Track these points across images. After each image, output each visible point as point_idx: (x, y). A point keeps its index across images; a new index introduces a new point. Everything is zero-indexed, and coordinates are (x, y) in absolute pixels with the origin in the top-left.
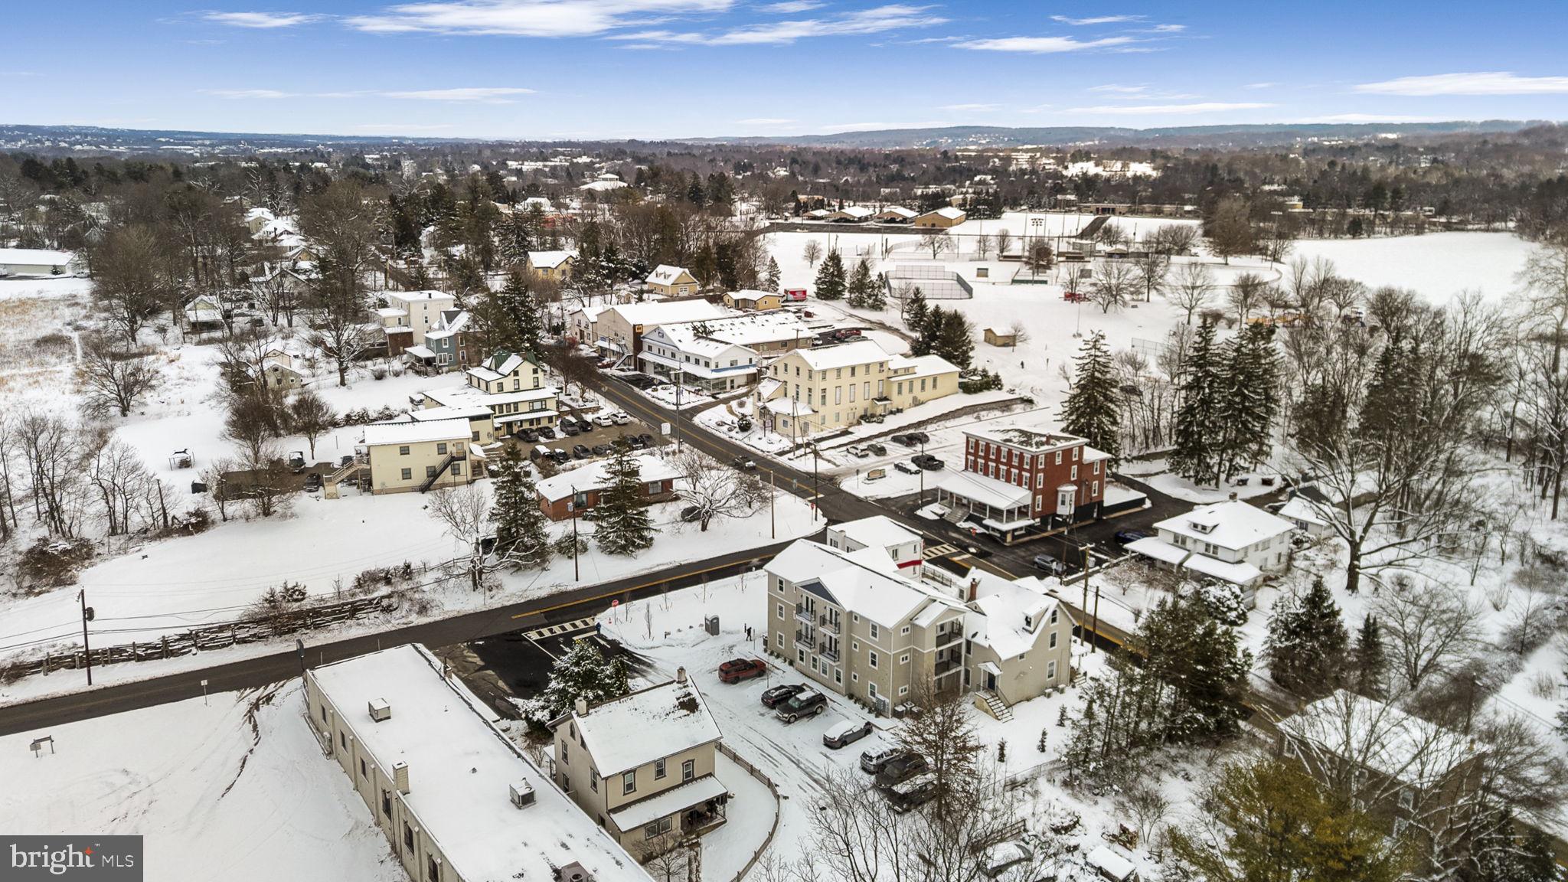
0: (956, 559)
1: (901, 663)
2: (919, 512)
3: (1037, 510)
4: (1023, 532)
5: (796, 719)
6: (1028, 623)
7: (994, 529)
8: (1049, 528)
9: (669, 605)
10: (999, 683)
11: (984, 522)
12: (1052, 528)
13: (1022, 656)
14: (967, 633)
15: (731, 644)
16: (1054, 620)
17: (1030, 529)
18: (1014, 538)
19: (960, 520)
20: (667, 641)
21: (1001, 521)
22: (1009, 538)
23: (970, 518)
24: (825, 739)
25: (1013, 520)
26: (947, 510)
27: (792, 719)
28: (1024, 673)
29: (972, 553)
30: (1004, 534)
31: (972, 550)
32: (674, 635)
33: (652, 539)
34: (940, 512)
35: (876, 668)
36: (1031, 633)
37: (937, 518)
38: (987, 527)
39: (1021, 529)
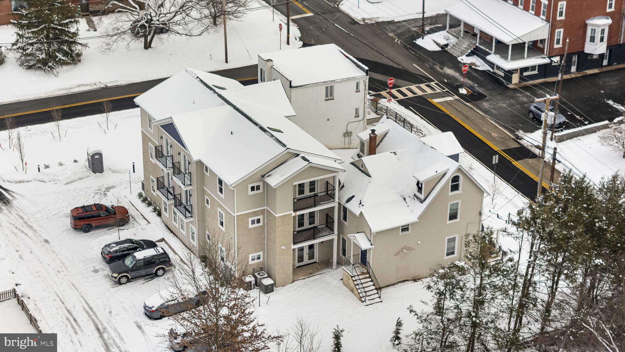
0: (436, 101)
1: (251, 226)
2: (419, 42)
3: (556, 46)
4: (536, 72)
5: (129, 281)
6: (420, 189)
7: (498, 68)
8: (573, 69)
9: (62, 133)
10: (370, 258)
11: (489, 58)
12: (578, 70)
13: (405, 229)
14: (340, 197)
15: (110, 184)
16: (455, 188)
17: (545, 70)
18: (522, 79)
19: (462, 54)
20: (40, 176)
21: (506, 58)
22: (515, 78)
23: (475, 52)
24: (145, 307)
25: (523, 58)
26: (453, 40)
27: (124, 280)
28: (409, 249)
29: (461, 96)
30: (509, 74)
31: (463, 91)
32: (54, 169)
33: (79, 55)
34: (443, 42)
35: (223, 229)
36: (422, 201)
37: (438, 49)
38: (491, 64)
39: (533, 68)
